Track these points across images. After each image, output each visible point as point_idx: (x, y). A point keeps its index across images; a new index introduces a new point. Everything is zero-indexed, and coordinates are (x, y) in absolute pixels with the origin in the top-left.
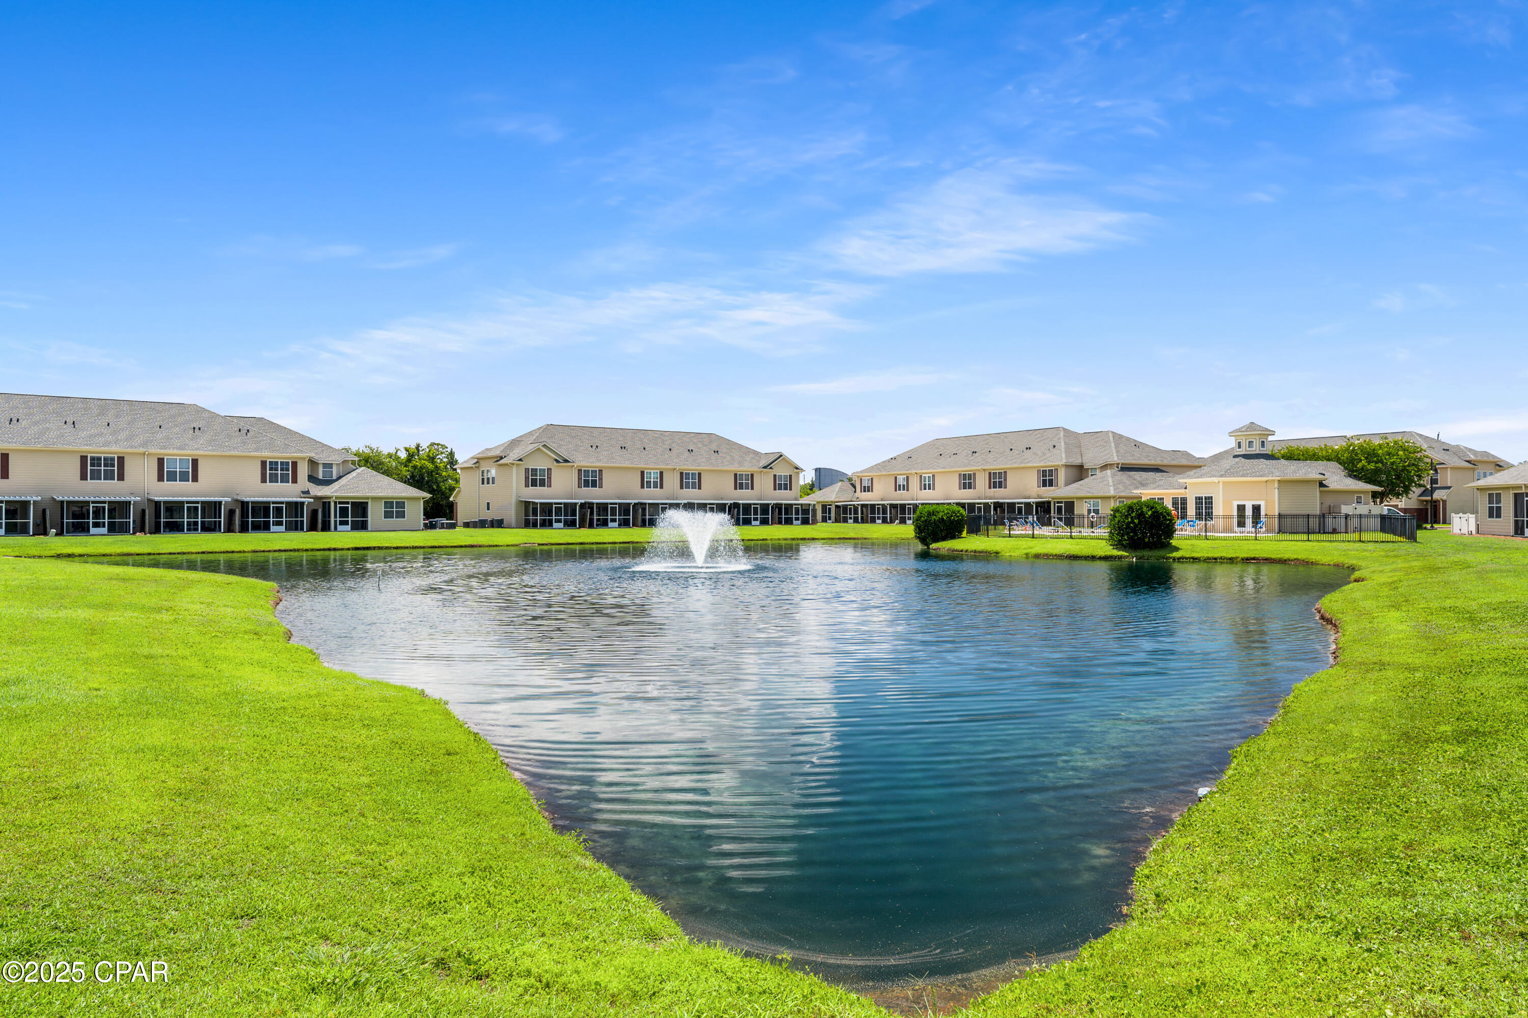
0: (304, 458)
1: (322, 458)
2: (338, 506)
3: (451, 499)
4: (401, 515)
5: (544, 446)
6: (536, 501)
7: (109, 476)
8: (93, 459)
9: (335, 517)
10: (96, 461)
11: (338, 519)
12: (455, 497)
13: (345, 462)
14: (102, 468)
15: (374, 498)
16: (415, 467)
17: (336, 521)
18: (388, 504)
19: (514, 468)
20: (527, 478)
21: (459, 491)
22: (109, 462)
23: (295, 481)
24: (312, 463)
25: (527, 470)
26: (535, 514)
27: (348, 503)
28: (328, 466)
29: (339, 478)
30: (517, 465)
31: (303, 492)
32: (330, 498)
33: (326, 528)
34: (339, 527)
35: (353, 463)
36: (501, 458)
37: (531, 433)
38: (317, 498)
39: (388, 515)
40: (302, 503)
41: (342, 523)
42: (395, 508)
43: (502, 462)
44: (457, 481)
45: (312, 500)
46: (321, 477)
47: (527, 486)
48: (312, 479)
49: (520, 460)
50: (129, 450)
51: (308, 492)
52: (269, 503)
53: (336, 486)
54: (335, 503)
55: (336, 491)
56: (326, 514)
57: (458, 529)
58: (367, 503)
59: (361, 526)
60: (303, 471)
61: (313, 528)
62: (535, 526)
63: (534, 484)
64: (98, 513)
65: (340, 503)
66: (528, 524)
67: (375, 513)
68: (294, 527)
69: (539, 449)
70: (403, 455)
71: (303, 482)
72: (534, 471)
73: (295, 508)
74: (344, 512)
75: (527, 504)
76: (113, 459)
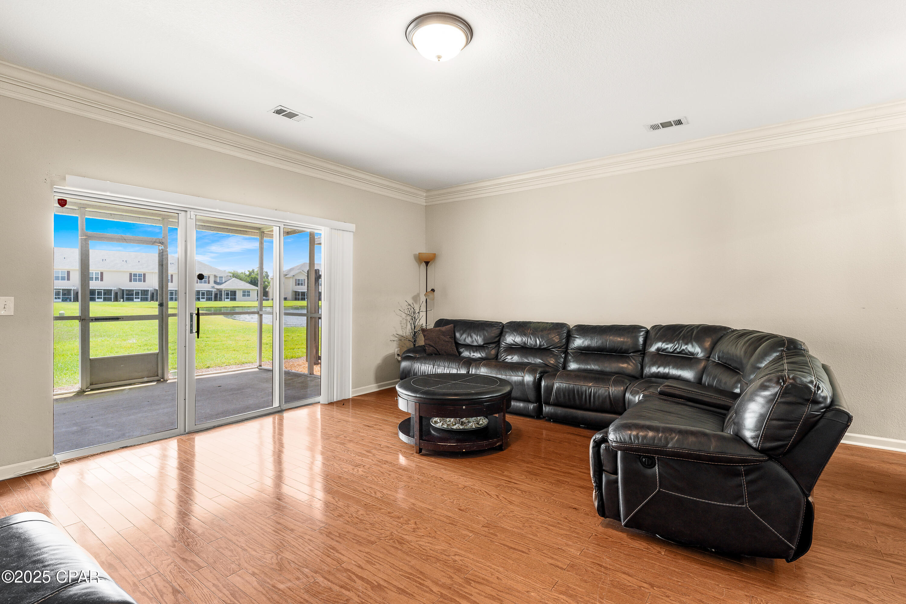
0: (212, 275)
1: (219, 275)
2: (225, 292)
3: (267, 290)
4: (249, 295)
5: (303, 271)
6: (299, 291)
7: (140, 280)
8: (134, 274)
9: (224, 296)
10: (135, 275)
11: (225, 297)
12: (269, 289)
13: (227, 276)
14: (138, 278)
15: (238, 289)
16: (252, 278)
17: (224, 298)
18: (244, 292)
19: (291, 279)
20: (296, 282)
21: (270, 287)
22: (140, 275)
23: (209, 283)
24: (215, 276)
25: (296, 280)
26: (299, 295)
27: (229, 291)
28: (221, 277)
29: (225, 282)
30: (292, 278)
31: (212, 287)
32: (222, 289)
33: (221, 300)
34: (226, 300)
35: (231, 277)
36: (286, 275)
37: (298, 266)
38: (217, 289)
39: (244, 295)
40: (212, 291)
41: (227, 298)
42: (246, 293)
43: (287, 276)
44: (269, 283)
45: (216, 290)
46: (218, 281)
47: (296, 285)
48: (215, 282)
49: (294, 276)
50: (148, 271)
51: (214, 287)
52: (200, 291)
53: (224, 285)
54: (224, 291)
55: (225, 287)
56: (221, 295)
57: (270, 301)
58: (236, 291)
59: (234, 299)
60: (212, 280)
61: (216, 300)
62: (299, 300)
63: (299, 284)
64: (137, 294)
65: (226, 291)
66: (296, 299)
67: (239, 295)
68: (209, 299)
69: (301, 272)
70: (247, 273)
71: (212, 283)
72: (299, 280)
73: (209, 293)
74: (227, 294)
75: (296, 292)
76: (141, 274)
